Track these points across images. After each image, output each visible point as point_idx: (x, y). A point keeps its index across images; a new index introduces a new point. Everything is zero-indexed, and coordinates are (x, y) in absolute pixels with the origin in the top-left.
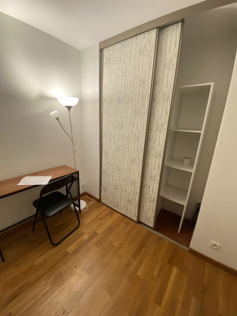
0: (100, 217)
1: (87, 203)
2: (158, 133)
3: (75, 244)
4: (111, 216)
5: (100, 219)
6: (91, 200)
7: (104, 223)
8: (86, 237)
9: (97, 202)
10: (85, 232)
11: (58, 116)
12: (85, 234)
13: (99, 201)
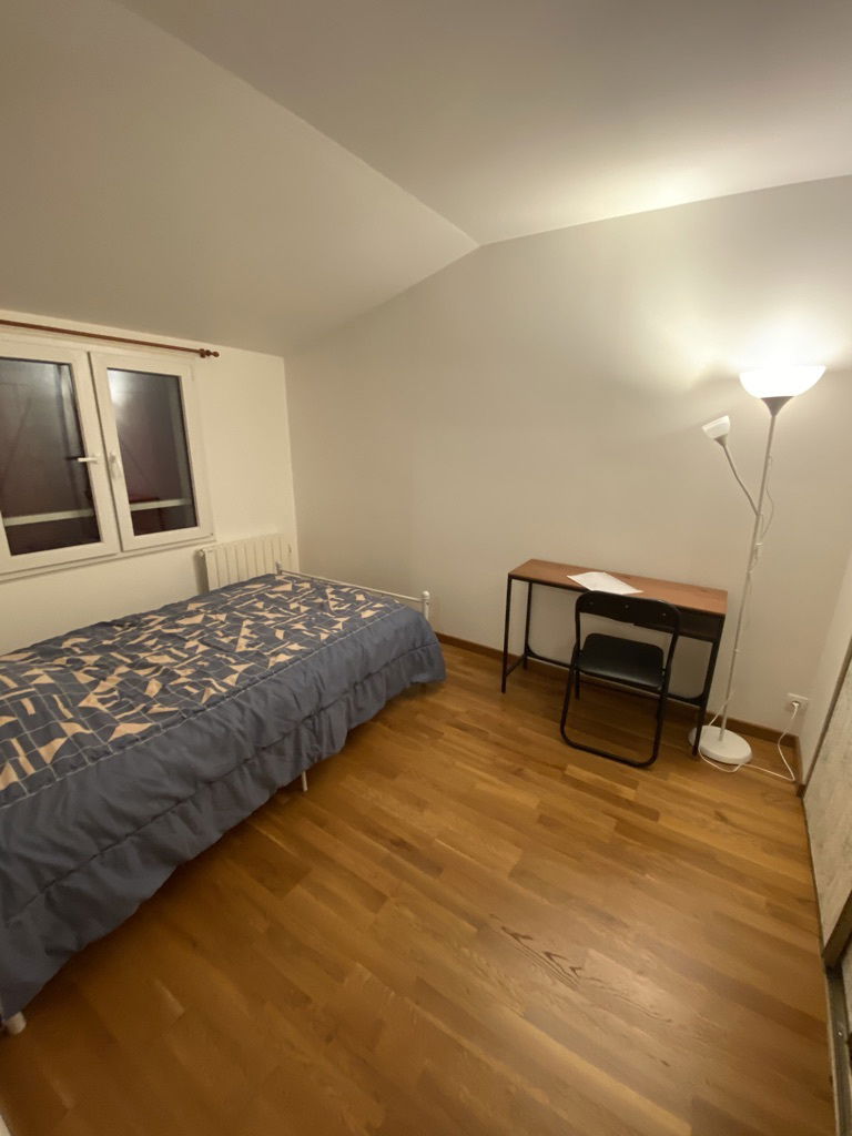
1: (753, 761)
3: (592, 776)
5: (717, 814)
6: (781, 768)
7: (714, 831)
8: (628, 793)
9: (793, 788)
10: (642, 788)
11: (727, 430)
12: (635, 788)
13: (801, 790)
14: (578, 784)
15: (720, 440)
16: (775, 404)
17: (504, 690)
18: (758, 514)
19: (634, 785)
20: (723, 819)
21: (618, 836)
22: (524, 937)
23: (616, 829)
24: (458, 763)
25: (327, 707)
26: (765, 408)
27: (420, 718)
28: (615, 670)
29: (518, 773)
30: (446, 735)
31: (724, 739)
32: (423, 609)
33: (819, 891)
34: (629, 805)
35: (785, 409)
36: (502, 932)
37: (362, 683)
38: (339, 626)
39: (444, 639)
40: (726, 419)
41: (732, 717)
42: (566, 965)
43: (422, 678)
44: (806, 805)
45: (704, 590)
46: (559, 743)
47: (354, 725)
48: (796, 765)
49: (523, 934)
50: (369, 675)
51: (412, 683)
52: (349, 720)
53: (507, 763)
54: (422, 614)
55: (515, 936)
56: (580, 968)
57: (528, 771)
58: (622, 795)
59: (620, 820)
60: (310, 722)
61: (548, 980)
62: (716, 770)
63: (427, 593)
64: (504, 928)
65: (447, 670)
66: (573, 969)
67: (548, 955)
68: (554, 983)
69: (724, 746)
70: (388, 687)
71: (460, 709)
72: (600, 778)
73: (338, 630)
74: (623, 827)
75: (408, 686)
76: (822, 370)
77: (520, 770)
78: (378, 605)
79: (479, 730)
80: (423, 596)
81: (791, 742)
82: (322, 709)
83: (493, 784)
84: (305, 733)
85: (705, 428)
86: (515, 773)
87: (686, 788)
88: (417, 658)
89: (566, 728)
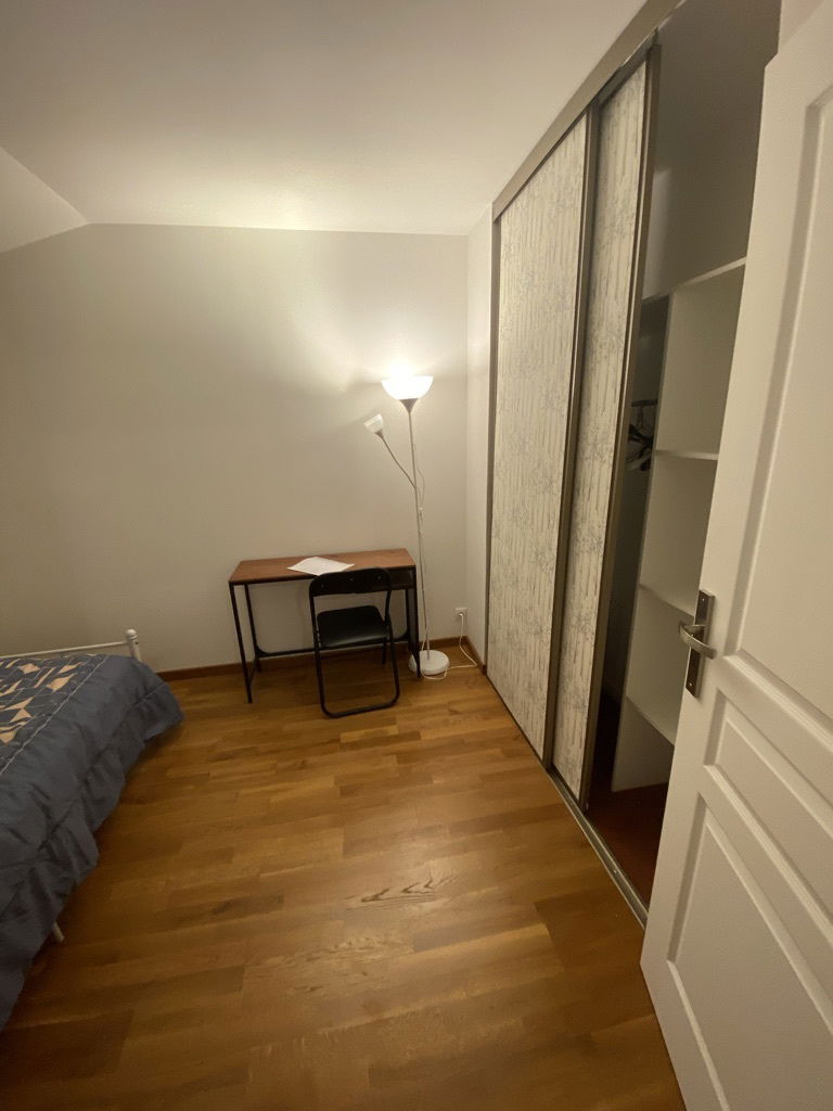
0: (456, 707)
1: (451, 664)
2: (597, 463)
3: (362, 732)
4: (486, 718)
5: (450, 710)
6: (466, 661)
7: (454, 724)
8: (393, 730)
9: (478, 671)
10: (399, 721)
11: (381, 426)
12: (394, 724)
13: (484, 669)
14: (354, 745)
15: (379, 434)
16: (409, 404)
17: (250, 700)
18: (415, 487)
19: (392, 722)
20: (456, 713)
21: (402, 766)
22: (382, 894)
23: (399, 762)
24: (243, 792)
25: (62, 821)
26: (403, 408)
27: (171, 773)
28: (349, 637)
29: (303, 766)
30: (214, 773)
31: (432, 658)
32: (132, 653)
33: (521, 726)
34: (398, 738)
35: (415, 408)
36: (365, 904)
37: (92, 770)
38: (23, 714)
39: (167, 676)
40: (379, 417)
41: (431, 639)
42: (421, 887)
43: (158, 729)
44: (491, 678)
45: (392, 552)
46: (324, 721)
47: (97, 825)
48: (473, 654)
49: (380, 891)
50: (99, 755)
51: (145, 741)
52: (90, 822)
53: (289, 763)
54: (133, 657)
55: (376, 898)
56: (431, 882)
57: (311, 760)
58: (388, 735)
59: (398, 754)
60: (44, 851)
61: (415, 909)
62: (436, 681)
63: (132, 631)
64: (364, 901)
65: (182, 709)
66: (427, 886)
67: (406, 891)
68: (421, 907)
69: (434, 662)
70: (121, 759)
71: (214, 741)
72: (370, 730)
73: (25, 719)
74: (404, 757)
75: (143, 745)
76: (430, 380)
77: (303, 762)
78: (66, 668)
79: (246, 749)
80: (128, 636)
81: (465, 641)
82: (58, 826)
83: (285, 790)
84: (43, 869)
85: (367, 424)
86: (301, 768)
87: (425, 704)
88: (145, 709)
89: (326, 704)
